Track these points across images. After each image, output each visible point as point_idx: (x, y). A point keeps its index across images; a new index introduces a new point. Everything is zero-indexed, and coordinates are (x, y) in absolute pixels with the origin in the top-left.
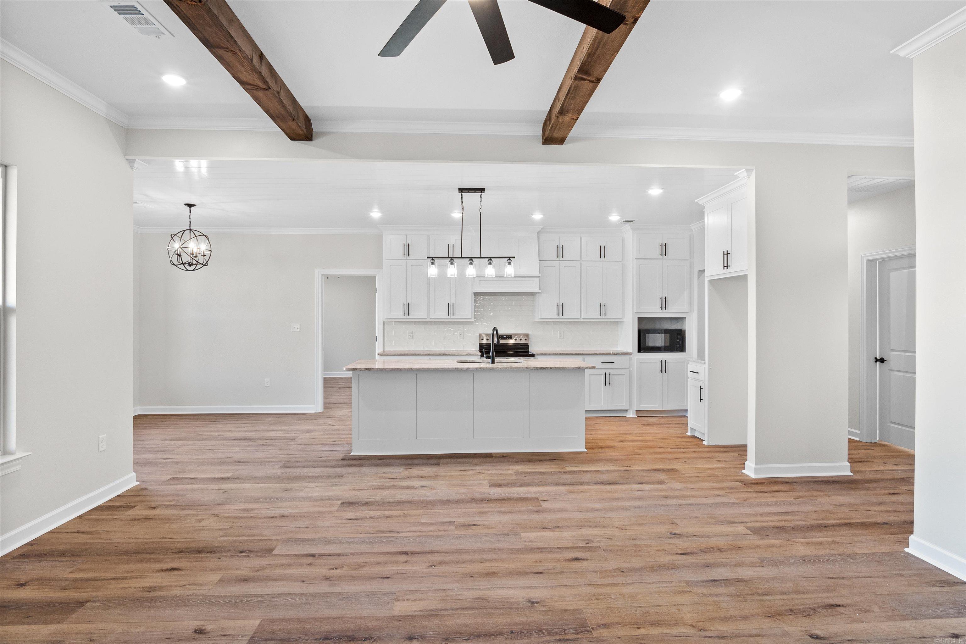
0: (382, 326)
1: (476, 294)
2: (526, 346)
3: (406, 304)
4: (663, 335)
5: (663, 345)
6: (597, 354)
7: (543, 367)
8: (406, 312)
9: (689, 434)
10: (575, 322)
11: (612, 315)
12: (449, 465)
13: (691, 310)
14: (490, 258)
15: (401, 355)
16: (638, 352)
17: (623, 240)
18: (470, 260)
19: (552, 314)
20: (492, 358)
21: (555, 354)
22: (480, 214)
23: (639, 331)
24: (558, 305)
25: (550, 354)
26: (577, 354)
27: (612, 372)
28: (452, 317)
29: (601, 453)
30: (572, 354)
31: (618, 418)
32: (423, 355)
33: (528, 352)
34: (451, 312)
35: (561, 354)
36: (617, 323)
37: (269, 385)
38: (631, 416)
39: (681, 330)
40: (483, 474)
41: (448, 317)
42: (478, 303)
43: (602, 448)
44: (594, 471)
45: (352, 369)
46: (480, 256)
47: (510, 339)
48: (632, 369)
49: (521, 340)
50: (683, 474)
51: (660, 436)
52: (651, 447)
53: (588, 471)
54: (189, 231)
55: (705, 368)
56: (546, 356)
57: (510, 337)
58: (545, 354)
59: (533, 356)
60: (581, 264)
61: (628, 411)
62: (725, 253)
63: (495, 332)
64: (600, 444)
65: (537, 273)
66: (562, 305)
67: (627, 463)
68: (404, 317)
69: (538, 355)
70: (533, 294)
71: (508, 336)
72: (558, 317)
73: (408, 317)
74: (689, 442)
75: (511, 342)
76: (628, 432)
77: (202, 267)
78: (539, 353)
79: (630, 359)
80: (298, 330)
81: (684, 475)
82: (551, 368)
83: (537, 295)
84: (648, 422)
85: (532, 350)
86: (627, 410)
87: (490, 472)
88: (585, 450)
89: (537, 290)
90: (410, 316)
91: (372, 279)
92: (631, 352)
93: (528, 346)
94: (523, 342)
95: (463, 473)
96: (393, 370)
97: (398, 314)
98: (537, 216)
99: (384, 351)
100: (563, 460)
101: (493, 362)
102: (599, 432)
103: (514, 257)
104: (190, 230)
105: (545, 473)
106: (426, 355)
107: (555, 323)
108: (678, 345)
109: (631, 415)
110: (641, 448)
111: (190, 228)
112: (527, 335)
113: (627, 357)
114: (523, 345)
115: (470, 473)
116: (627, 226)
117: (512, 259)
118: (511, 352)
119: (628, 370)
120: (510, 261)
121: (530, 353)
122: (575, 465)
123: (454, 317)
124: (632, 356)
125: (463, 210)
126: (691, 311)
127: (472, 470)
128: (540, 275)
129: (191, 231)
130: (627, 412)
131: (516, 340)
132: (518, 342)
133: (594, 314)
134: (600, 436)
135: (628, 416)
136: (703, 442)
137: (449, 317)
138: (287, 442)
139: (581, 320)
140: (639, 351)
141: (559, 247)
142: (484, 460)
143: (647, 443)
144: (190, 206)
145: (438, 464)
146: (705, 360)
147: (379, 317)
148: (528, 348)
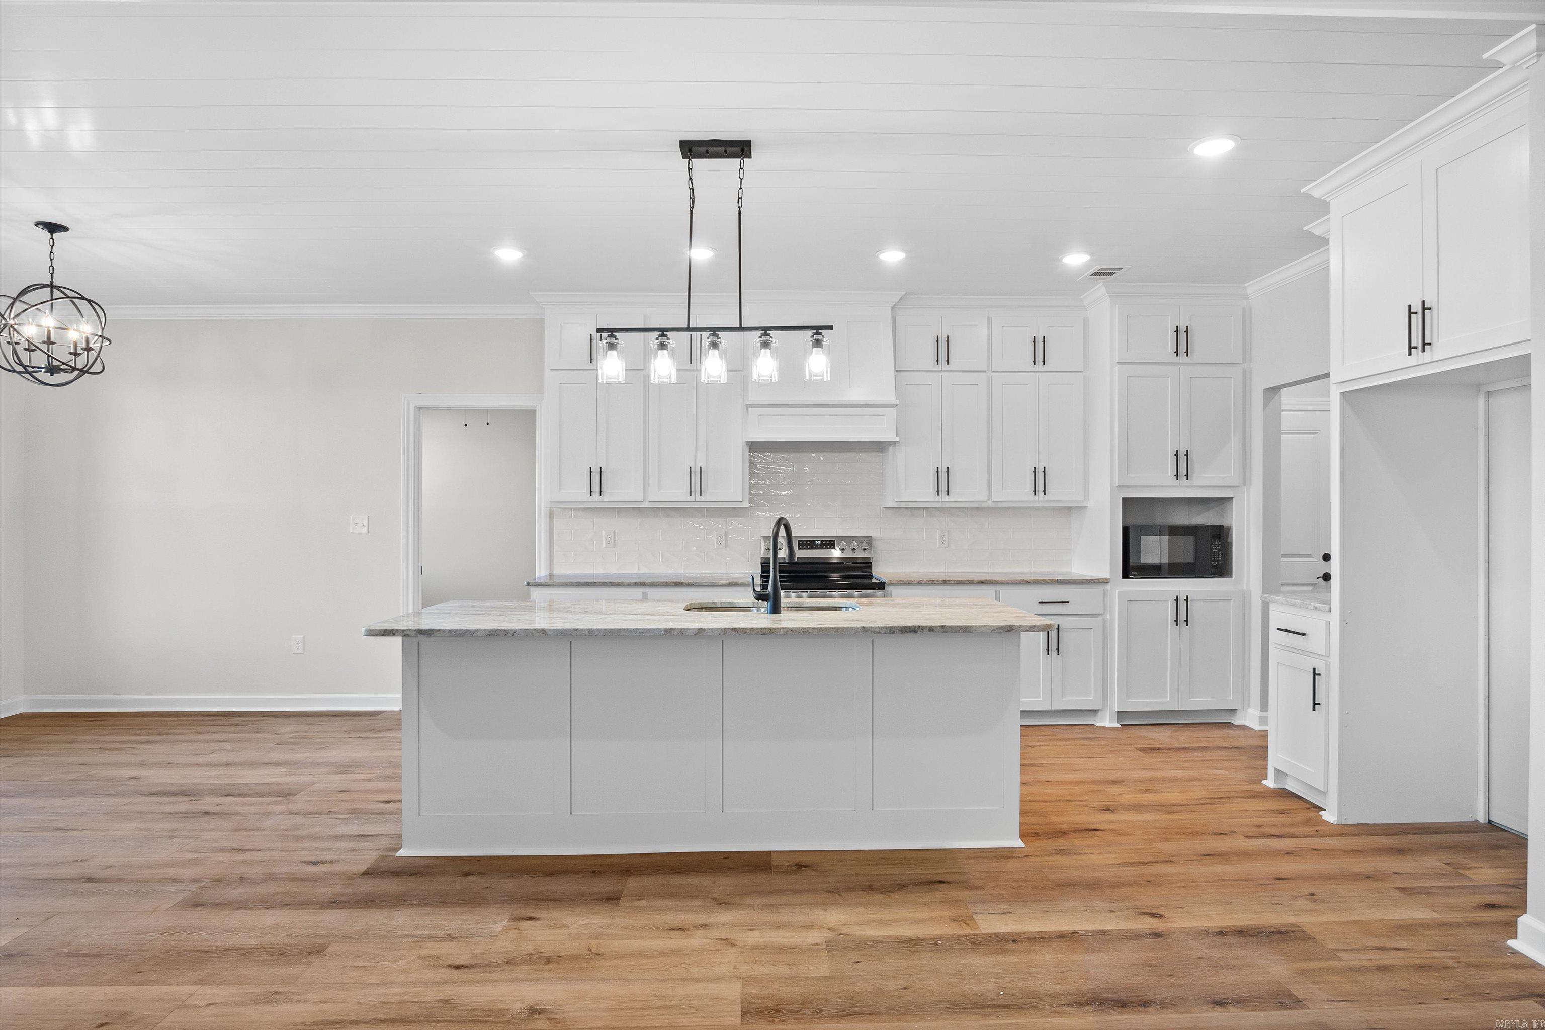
0: (547, 519)
1: (754, 447)
2: (867, 564)
3: (596, 470)
4: (1166, 539)
5: (1166, 560)
6: (1028, 583)
7: (909, 628)
8: (596, 488)
9: (1270, 783)
10: (977, 510)
11: (1058, 494)
12: (643, 903)
13: (1246, 480)
14: (766, 330)
15: (579, 585)
16: (1123, 577)
17: (1086, 322)
18: (711, 335)
19: (924, 493)
20: (772, 600)
21: (932, 583)
22: (740, 213)
23: (1126, 530)
24: (938, 472)
25: (920, 583)
26: (982, 583)
27: (1064, 623)
28: (699, 498)
29: (1061, 852)
30: (971, 583)
31: (1076, 730)
32: (629, 585)
33: (870, 576)
34: (696, 487)
35: (945, 583)
36: (1069, 510)
37: (301, 651)
38: (1107, 724)
39: (1220, 527)
40: (733, 950)
41: (689, 499)
42: (758, 469)
43: (1063, 833)
44: (1062, 936)
45: (380, 630)
46: (738, 326)
47: (830, 548)
48: (1108, 617)
49: (854, 549)
50: (1333, 955)
51: (1198, 792)
52: (1194, 833)
53: (1042, 939)
54: (49, 289)
55: (1328, 624)
56: (911, 587)
57: (829, 544)
58: (909, 583)
59: (881, 586)
60: (990, 381)
61: (1099, 713)
62: (1417, 307)
63: (782, 532)
64: (1055, 819)
65: (892, 399)
66: (948, 472)
67: (1150, 898)
68: (590, 499)
69: (892, 584)
70: (880, 447)
71: (826, 541)
72: (937, 498)
73: (600, 499)
74: (1283, 812)
75: (836, 554)
76: (1114, 776)
77: (83, 375)
78: (894, 580)
79: (1105, 594)
80: (365, 530)
81: (1339, 958)
82: (931, 629)
83: (891, 448)
84: (1152, 742)
85: (880, 572)
86: (1096, 711)
87: (755, 938)
88: (1020, 844)
89: (890, 436)
90: (605, 498)
91: (529, 415)
92: (1108, 576)
93: (871, 563)
94: (860, 554)
95: (677, 941)
96: (493, 634)
97: (578, 492)
98: (893, 257)
99: (551, 576)
100: (964, 885)
101: (776, 609)
102: (1043, 777)
103: (831, 328)
104: (52, 286)
105: (914, 944)
106: (636, 585)
107: (929, 511)
108: (1214, 561)
109: (1107, 721)
110: (1166, 835)
111: (52, 282)
112: (869, 540)
113: (1098, 590)
114: (861, 561)
115: (696, 940)
116: (1100, 287)
117: (824, 332)
118: (835, 576)
119: (1100, 618)
120: (820, 337)
121: (874, 581)
122: (1000, 908)
123: (703, 499)
124: (1108, 587)
125: (693, 202)
126: (1245, 484)
127: (704, 926)
128: (897, 402)
129: (54, 290)
130: (1095, 715)
131: (843, 550)
132: (849, 554)
133: (1021, 492)
134: (1049, 790)
135: (1098, 724)
136: (1321, 813)
137: (692, 499)
138: (269, 804)
139: (990, 504)
140: (1126, 575)
141: (940, 339)
142: (745, 880)
143: (1176, 817)
144: (53, 228)
145: (612, 899)
146: (1329, 603)
147: (543, 497)
148: (871, 568)
